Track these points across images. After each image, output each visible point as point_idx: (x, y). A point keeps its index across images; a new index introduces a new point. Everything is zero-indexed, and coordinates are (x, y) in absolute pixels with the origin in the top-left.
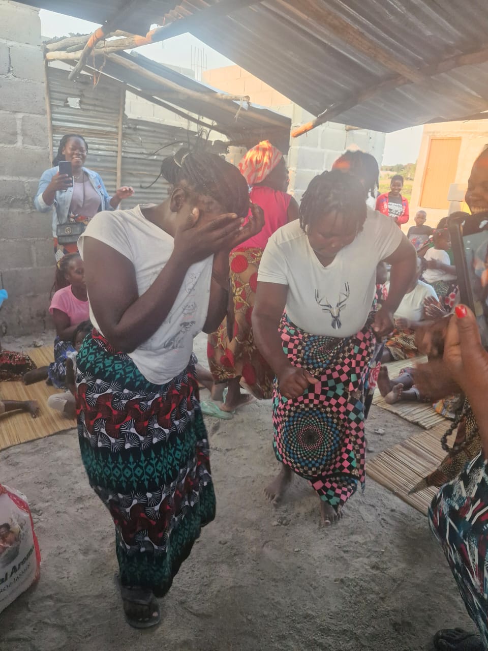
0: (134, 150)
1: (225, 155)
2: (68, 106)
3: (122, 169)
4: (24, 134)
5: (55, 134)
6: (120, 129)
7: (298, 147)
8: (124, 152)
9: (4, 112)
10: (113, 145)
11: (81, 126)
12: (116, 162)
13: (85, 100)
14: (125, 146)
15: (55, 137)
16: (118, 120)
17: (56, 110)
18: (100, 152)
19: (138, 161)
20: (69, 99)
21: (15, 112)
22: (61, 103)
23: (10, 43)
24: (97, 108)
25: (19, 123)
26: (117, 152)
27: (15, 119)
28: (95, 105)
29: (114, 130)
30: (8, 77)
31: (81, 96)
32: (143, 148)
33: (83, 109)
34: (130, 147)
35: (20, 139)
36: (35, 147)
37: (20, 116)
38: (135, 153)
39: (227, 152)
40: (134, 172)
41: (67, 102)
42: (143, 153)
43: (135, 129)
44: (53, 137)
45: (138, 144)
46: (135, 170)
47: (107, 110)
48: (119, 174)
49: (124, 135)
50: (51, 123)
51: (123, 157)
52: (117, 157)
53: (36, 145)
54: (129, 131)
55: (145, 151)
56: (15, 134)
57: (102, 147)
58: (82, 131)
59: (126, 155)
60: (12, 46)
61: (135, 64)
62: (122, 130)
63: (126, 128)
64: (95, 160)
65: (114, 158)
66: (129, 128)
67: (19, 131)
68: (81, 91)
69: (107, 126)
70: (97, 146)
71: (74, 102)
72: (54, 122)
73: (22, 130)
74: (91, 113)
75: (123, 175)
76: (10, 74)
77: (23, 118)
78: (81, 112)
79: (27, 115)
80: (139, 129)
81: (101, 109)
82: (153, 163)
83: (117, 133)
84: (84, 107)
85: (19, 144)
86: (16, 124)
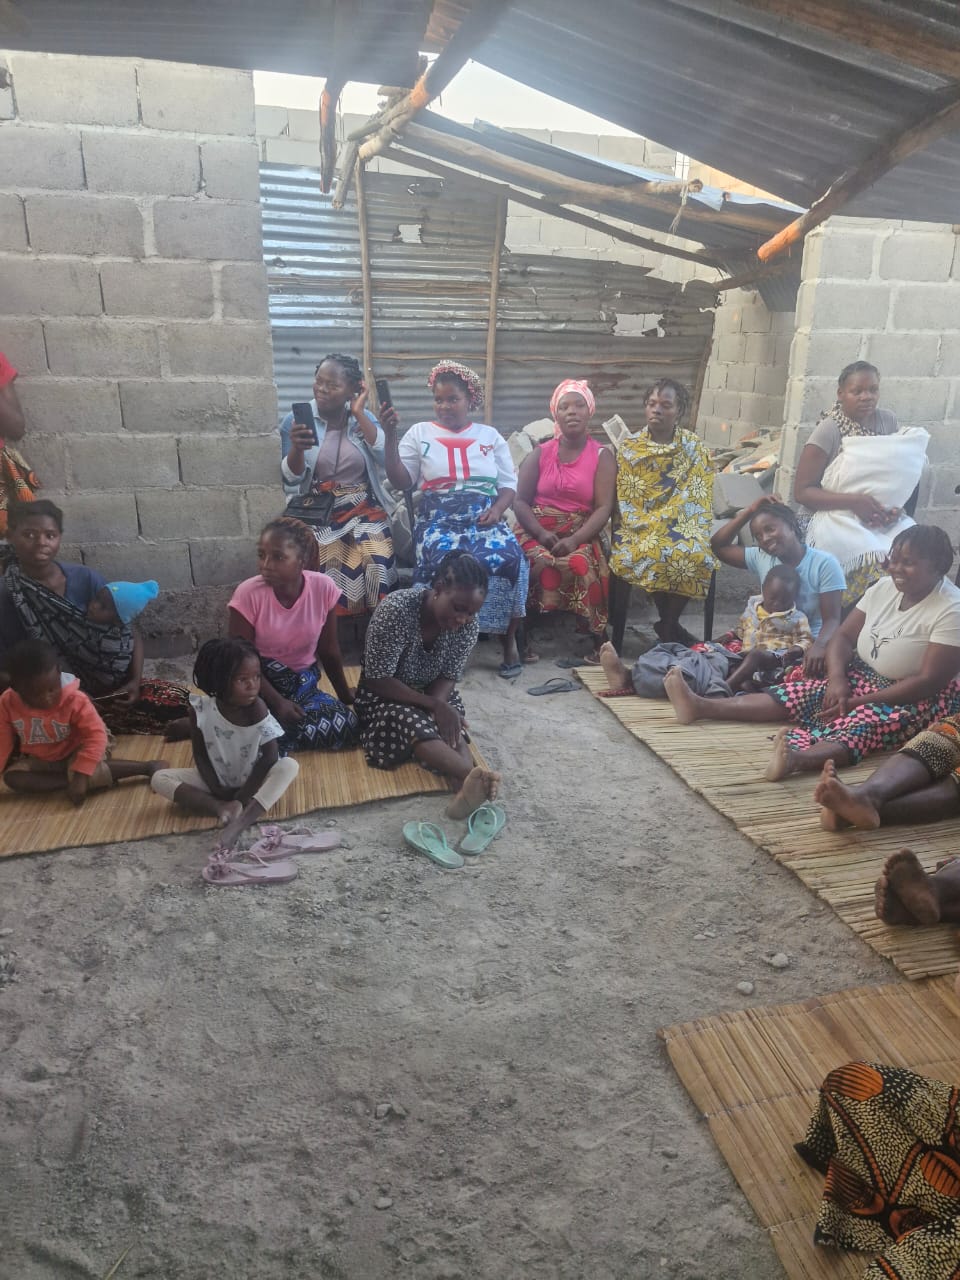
0: (521, 315)
1: (713, 309)
2: (400, 242)
3: (497, 354)
4: (226, 299)
5: (376, 295)
6: (494, 276)
7: (817, 281)
8: (501, 320)
9: (193, 261)
10: (481, 309)
11: (421, 276)
12: (485, 340)
13: (430, 227)
14: (503, 309)
15: (376, 300)
16: (492, 260)
17: (377, 250)
18: (457, 324)
19: (527, 336)
20: (402, 228)
21: (211, 260)
22: (388, 237)
23: (201, 139)
24: (453, 240)
25: (216, 278)
26: (488, 321)
27: (209, 272)
28: (449, 235)
29: (485, 278)
30: (197, 199)
31: (424, 219)
32: (538, 309)
33: (426, 245)
34: (513, 310)
35: (218, 307)
36: (244, 321)
37: (218, 266)
38: (524, 321)
39: (717, 304)
40: (519, 358)
41: (400, 233)
42: (538, 320)
43: (524, 274)
44: (372, 300)
45: (530, 303)
46: (523, 353)
47: (471, 242)
48: (490, 363)
49: (502, 287)
50: (369, 274)
51: (498, 330)
52: (487, 330)
53: (246, 317)
54: (511, 279)
55: (542, 317)
56: (210, 300)
57: (461, 314)
58: (424, 285)
59: (505, 326)
60: (204, 143)
61: (473, 144)
62: (499, 278)
63: (506, 273)
64: (448, 340)
65: (480, 334)
66: (513, 272)
67: (217, 294)
68: (424, 210)
69: (471, 272)
70: (451, 313)
71: (410, 233)
72: (376, 275)
73: (222, 291)
74: (440, 251)
75: (497, 365)
76: (202, 194)
77: (223, 271)
78: (424, 251)
79: (228, 263)
80: (531, 273)
81: (460, 241)
82: (557, 337)
83: (489, 285)
84: (428, 239)
85: (217, 318)
86: (211, 283)
